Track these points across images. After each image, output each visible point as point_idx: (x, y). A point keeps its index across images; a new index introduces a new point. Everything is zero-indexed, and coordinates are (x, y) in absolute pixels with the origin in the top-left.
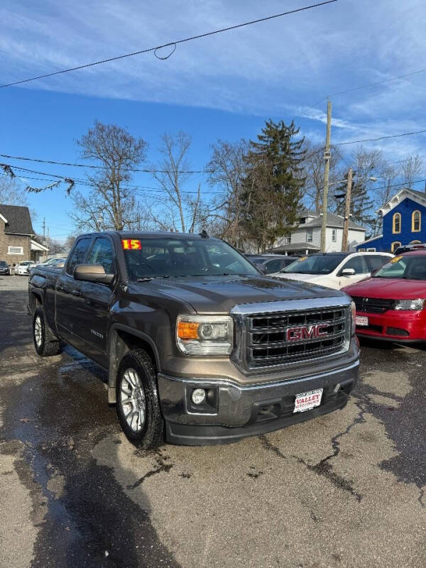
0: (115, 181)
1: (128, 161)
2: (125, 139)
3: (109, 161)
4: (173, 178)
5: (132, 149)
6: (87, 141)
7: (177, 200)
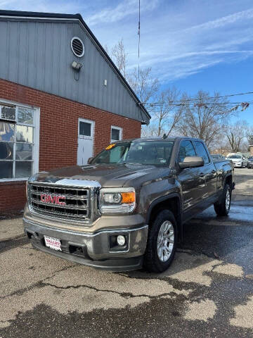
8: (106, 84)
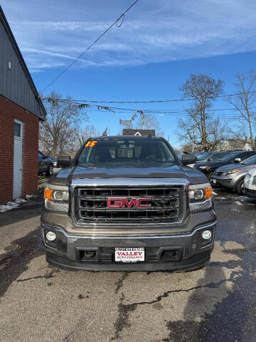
0: (201, 109)
1: (211, 95)
2: (208, 81)
3: (199, 97)
4: (244, 102)
5: (214, 87)
6: (186, 87)
7: (247, 116)
8: (10, 67)
